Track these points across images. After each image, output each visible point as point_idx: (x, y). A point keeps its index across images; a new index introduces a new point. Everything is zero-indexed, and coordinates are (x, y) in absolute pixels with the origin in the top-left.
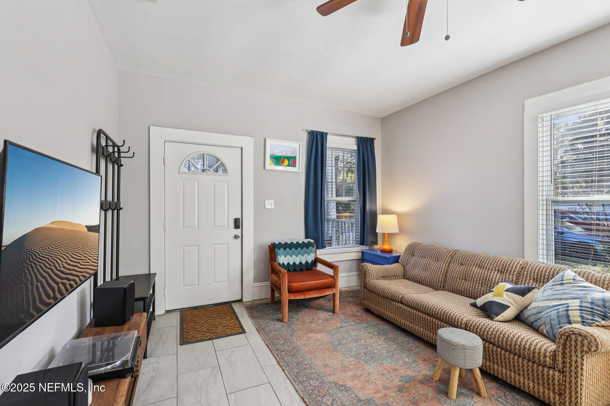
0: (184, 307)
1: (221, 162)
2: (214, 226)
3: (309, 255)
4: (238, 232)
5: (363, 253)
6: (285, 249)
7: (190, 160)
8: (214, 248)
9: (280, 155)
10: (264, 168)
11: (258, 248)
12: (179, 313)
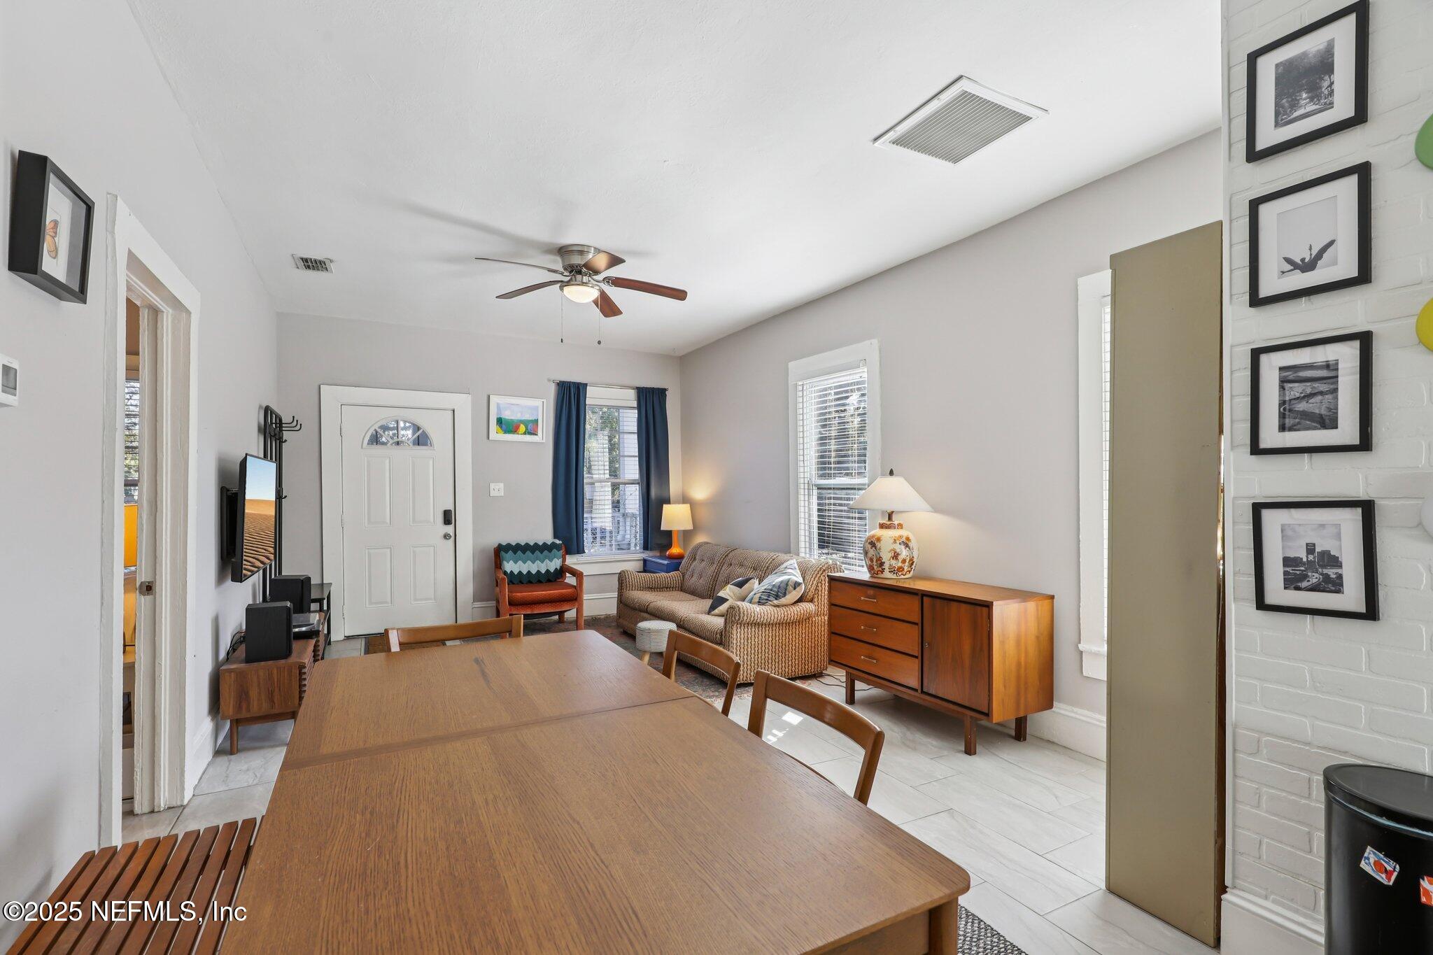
0: (371, 633)
1: (423, 431)
2: (414, 521)
3: (551, 561)
4: (449, 529)
5: (645, 561)
6: (515, 553)
7: (377, 429)
8: (414, 552)
9: (513, 418)
10: (488, 438)
11: (478, 553)
12: (363, 640)
